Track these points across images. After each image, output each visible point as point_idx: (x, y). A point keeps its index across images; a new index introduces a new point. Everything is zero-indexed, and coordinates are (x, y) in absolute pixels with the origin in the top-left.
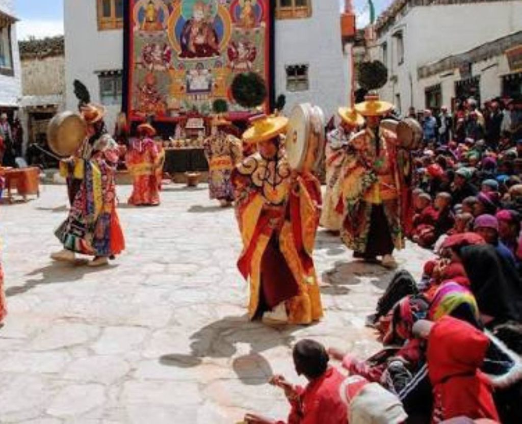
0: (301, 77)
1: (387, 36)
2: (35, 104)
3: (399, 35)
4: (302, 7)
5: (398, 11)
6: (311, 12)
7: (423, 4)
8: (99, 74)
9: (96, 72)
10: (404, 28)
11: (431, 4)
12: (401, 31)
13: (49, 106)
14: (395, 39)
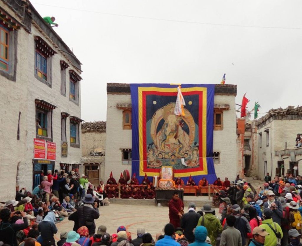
0: (216, 157)
1: (262, 130)
2: (89, 162)
3: (267, 131)
4: (219, 125)
5: (267, 119)
6: (223, 128)
7: (278, 119)
8: (122, 150)
9: (120, 149)
10: (269, 128)
11: (283, 119)
12: (268, 130)
13: (96, 164)
14: (266, 133)
